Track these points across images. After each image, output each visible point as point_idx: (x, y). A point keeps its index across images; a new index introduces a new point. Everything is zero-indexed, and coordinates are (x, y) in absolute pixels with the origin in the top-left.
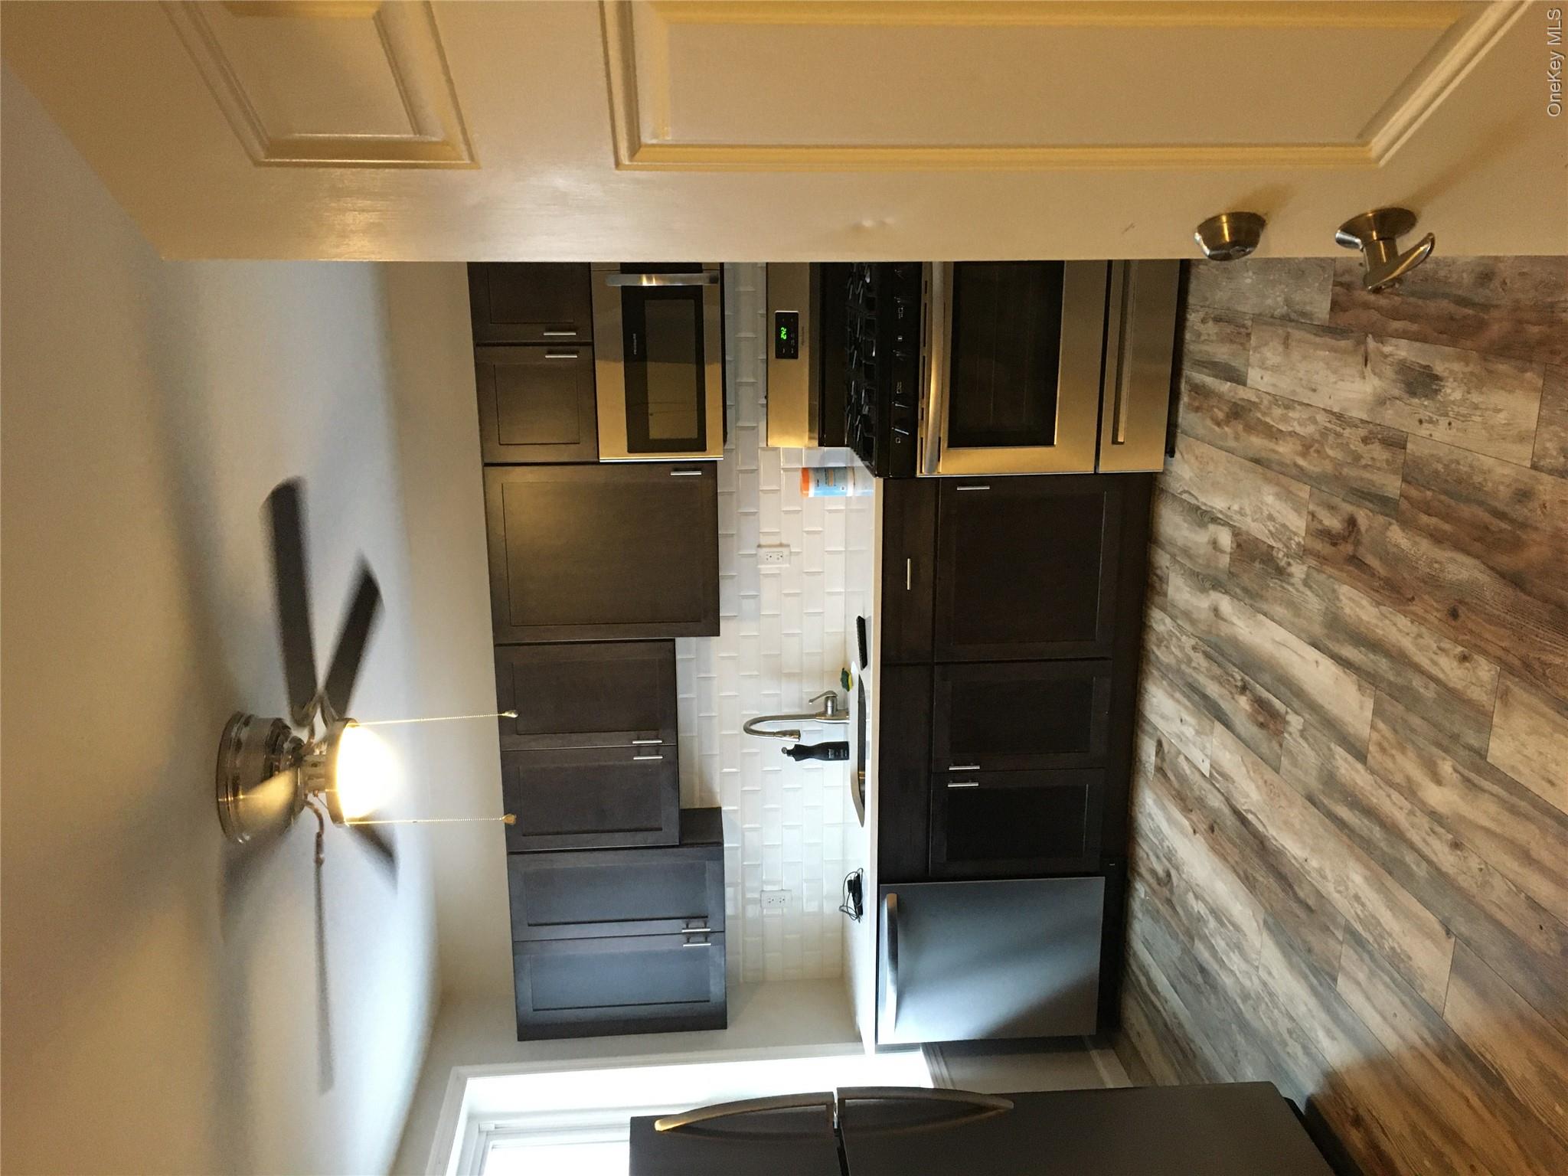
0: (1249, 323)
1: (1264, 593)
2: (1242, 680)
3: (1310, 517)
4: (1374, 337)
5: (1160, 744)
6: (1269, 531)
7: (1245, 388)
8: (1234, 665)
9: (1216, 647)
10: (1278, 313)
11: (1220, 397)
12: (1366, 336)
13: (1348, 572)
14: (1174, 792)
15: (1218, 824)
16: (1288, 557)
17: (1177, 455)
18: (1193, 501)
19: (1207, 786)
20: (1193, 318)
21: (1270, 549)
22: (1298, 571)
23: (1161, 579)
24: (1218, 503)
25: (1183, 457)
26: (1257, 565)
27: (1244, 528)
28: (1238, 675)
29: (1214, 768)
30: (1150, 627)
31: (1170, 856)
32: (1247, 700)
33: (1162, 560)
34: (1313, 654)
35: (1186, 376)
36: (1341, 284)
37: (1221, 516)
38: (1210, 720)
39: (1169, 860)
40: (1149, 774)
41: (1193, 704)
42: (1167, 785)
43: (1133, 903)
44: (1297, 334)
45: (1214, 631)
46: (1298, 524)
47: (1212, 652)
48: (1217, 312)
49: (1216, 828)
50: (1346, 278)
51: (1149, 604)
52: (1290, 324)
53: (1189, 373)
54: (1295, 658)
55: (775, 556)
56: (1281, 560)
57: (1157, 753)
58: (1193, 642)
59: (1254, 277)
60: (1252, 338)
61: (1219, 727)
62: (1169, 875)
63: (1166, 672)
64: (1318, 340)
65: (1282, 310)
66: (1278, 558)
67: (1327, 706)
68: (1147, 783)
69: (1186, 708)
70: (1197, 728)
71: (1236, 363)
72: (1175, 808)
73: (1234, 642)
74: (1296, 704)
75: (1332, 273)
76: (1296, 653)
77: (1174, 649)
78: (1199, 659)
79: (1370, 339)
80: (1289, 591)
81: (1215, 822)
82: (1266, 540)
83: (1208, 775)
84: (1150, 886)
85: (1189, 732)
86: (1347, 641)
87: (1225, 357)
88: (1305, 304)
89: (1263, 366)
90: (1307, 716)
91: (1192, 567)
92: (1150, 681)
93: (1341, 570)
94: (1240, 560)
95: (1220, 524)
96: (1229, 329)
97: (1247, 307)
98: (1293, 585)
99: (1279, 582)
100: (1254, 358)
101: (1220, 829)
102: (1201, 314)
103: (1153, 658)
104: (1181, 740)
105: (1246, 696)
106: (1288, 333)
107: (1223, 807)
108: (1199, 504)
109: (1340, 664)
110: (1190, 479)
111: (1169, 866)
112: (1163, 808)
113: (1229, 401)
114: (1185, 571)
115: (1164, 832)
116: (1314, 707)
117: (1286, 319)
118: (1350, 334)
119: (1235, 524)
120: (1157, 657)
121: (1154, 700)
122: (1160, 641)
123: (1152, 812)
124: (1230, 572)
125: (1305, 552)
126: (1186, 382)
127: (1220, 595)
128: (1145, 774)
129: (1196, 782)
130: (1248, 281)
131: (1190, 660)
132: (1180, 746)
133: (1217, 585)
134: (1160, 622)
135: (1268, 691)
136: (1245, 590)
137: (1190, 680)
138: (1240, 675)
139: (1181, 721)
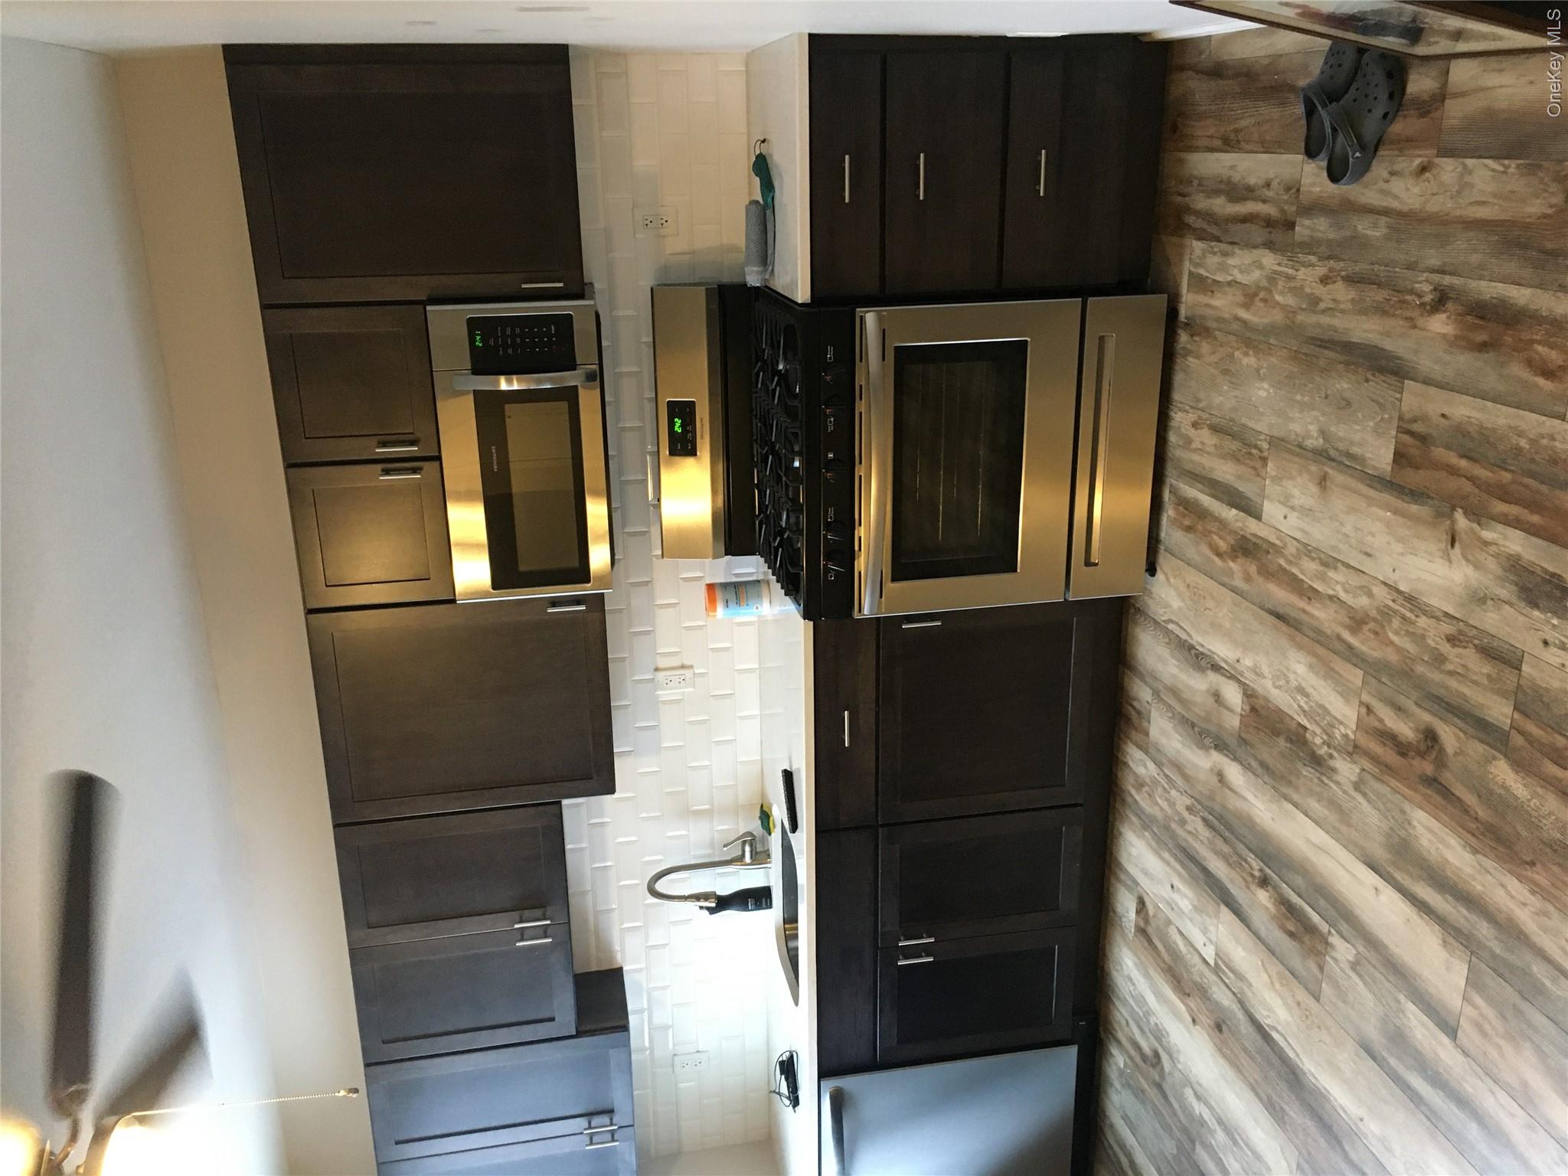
0: (1265, 446)
1: (1293, 778)
2: (1261, 870)
3: (1364, 710)
4: (1466, 513)
5: (1141, 903)
6: (1299, 706)
7: (1261, 524)
8: (1250, 850)
9: (1220, 818)
10: (1310, 443)
11: (1223, 524)
12: (1453, 509)
13: (1424, 795)
14: (1163, 965)
15: (1228, 1025)
16: (1329, 747)
17: (1160, 575)
18: (1184, 636)
19: (1213, 978)
20: (1180, 419)
21: (1302, 731)
22: (1346, 770)
23: (1139, 713)
24: (1221, 649)
25: (1168, 579)
26: (1282, 742)
27: (1260, 691)
28: (1256, 864)
29: (1221, 958)
30: (1125, 764)
31: (1159, 1034)
32: (1270, 897)
33: (1141, 692)
34: (1371, 878)
35: (1171, 486)
36: (1412, 434)
37: (1223, 665)
38: (1216, 902)
39: (1159, 1039)
40: (1127, 931)
41: (1189, 874)
42: (1155, 954)
43: (1108, 1069)
44: (1337, 477)
45: (1218, 799)
46: (1346, 713)
47: (1216, 823)
48: (1217, 421)
49: (1224, 1028)
50: (1418, 427)
51: (1122, 736)
52: (1329, 463)
53: (1173, 481)
54: (1341, 872)
55: (676, 679)
56: (1320, 747)
57: (1138, 912)
58: (1188, 802)
59: (1271, 391)
60: (1269, 464)
61: (1226, 913)
62: (1157, 1055)
63: (1147, 823)
64: (1372, 493)
65: (1314, 442)
66: (1314, 744)
67: (1391, 946)
68: (1125, 940)
69: (1180, 875)
70: (1195, 903)
71: (1247, 488)
72: (1166, 986)
73: (1250, 824)
74: (1344, 927)
75: (1397, 415)
76: (1343, 866)
77: (1158, 800)
78: (1195, 823)
79: (1459, 516)
80: (1331, 788)
81: (1224, 1022)
82: (1296, 717)
83: (1212, 963)
84: (1131, 1058)
85: (1185, 904)
86: (1423, 880)
87: (1228, 477)
88: (1352, 443)
89: (1286, 501)
90: (1361, 949)
91: (1183, 713)
92: (1125, 825)
93: (1416, 790)
94: (1256, 727)
95: (1223, 675)
96: (1233, 445)
97: (1263, 425)
98: (1337, 783)
99: (1318, 775)
100: (1271, 488)
101: (1230, 1029)
102: (1192, 417)
103: (1129, 799)
104: (1173, 909)
105: (1267, 891)
106: (1326, 472)
107: (1234, 1007)
108: (1195, 644)
109: (1414, 905)
110: (1180, 608)
111: (1157, 1045)
112: (1147, 976)
113: (1236, 533)
114: (1174, 714)
115: (1150, 1005)
116: (1372, 942)
117: (1322, 455)
118: (1426, 500)
119: (1247, 682)
120: (1136, 802)
121: (1134, 851)
122: (1140, 785)
123: (1132, 975)
124: (1239, 736)
125: (1354, 750)
126: (1170, 492)
127: (1228, 760)
128: (1122, 927)
129: (1195, 965)
130: (1263, 394)
131: (1183, 822)
132: (1172, 916)
133: (1221, 746)
134: (1138, 764)
135: (1300, 896)
136: (1264, 765)
137: (1183, 844)
138: (1258, 865)
139: (1172, 887)
